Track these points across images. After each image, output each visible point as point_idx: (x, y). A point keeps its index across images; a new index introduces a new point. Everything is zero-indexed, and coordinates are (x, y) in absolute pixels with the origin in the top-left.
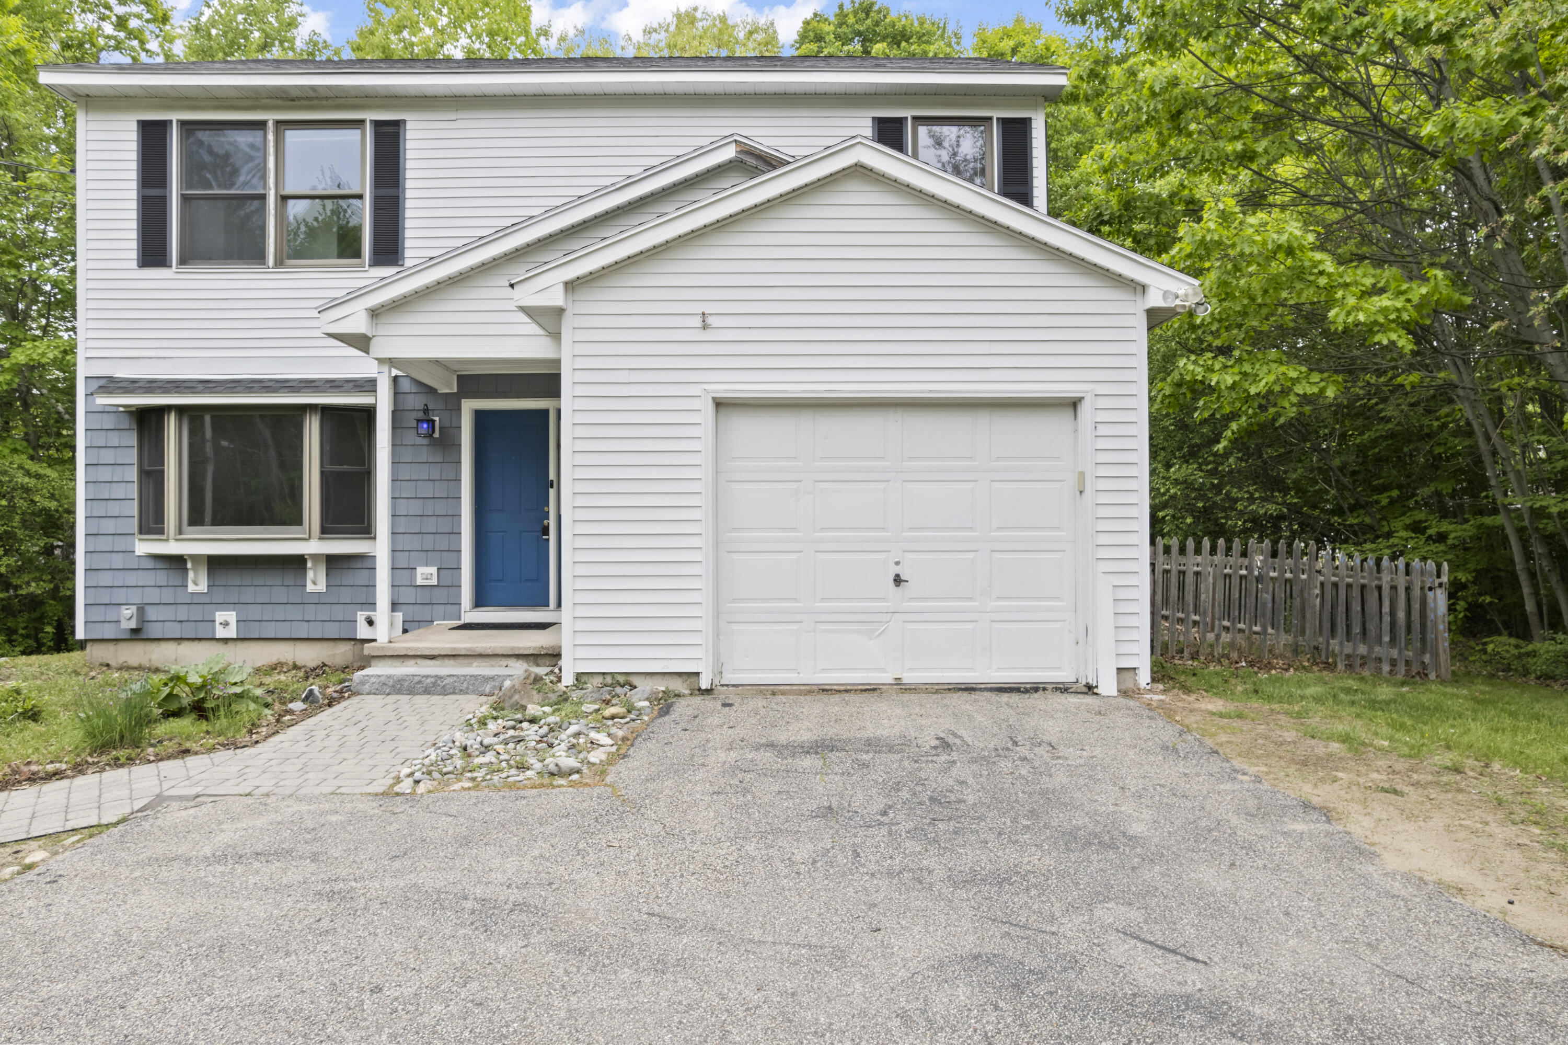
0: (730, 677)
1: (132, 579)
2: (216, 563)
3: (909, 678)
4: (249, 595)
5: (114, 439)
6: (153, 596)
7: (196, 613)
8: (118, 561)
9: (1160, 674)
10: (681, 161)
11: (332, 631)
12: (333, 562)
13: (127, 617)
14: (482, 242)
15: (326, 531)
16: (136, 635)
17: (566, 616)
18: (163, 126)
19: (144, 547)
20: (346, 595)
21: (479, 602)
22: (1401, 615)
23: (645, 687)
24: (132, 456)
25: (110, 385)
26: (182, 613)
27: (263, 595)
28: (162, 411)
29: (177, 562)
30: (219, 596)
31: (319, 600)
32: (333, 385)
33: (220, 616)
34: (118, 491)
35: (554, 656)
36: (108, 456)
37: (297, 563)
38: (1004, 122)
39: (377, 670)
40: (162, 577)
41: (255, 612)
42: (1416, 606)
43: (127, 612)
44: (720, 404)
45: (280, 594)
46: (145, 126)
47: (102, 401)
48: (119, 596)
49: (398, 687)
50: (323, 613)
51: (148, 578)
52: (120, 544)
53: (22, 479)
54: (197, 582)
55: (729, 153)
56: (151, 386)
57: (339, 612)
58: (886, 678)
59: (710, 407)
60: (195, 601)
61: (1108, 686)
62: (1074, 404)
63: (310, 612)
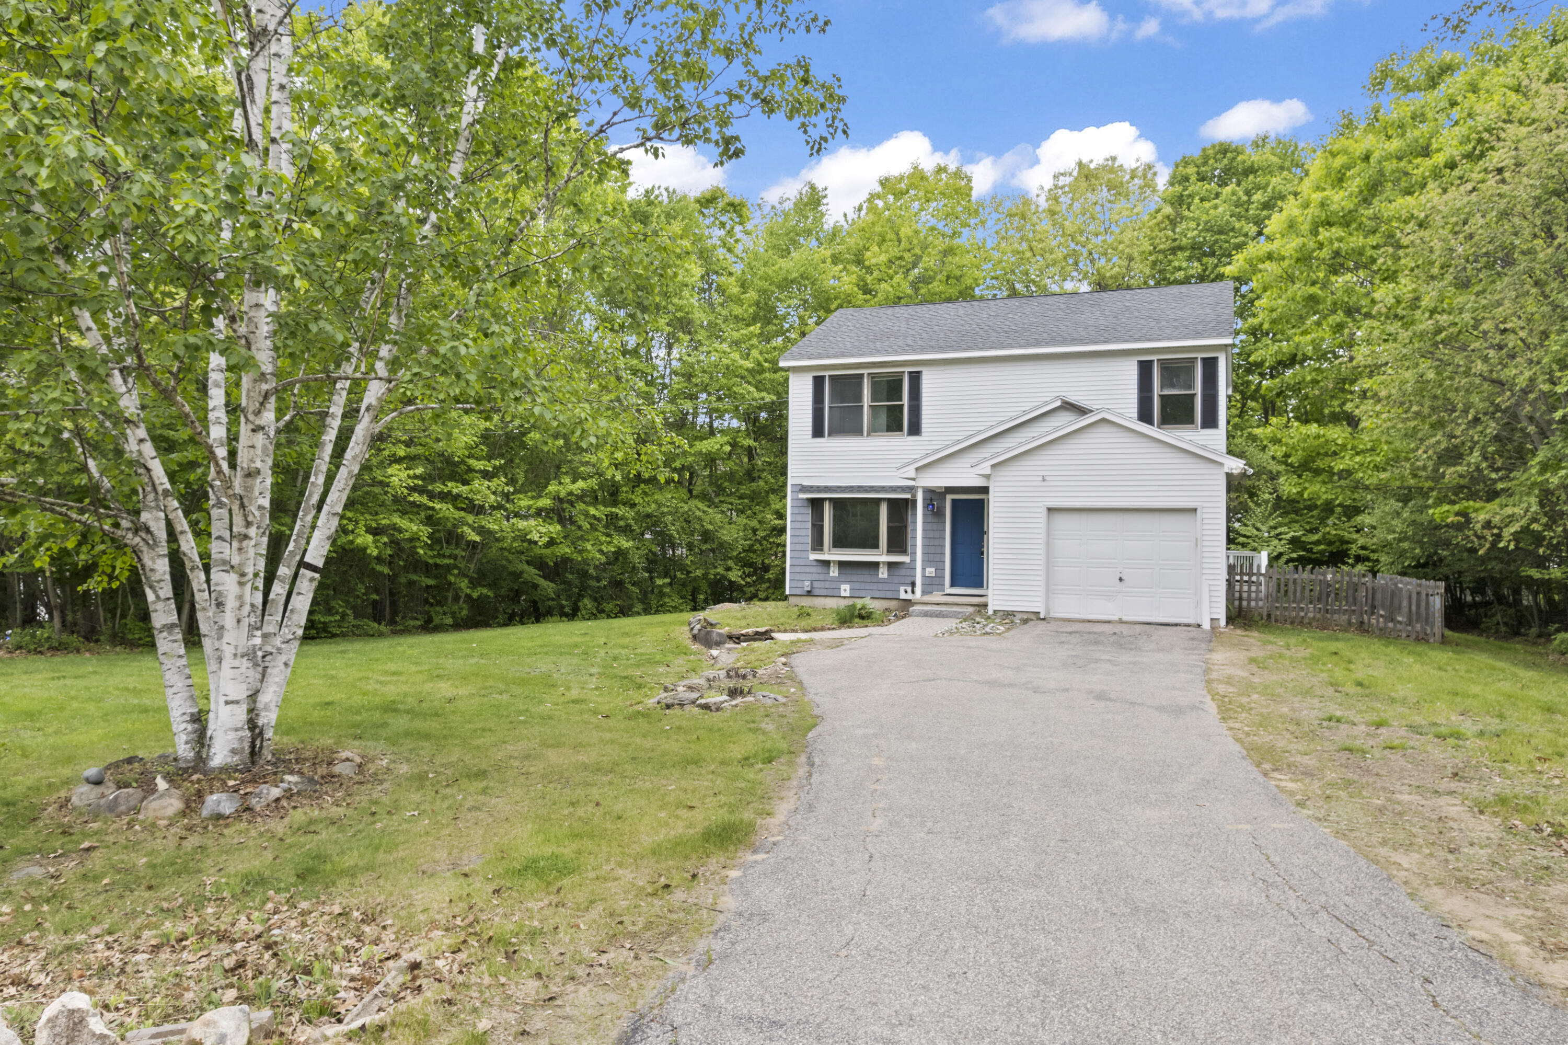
0: (1053, 615)
1: (808, 569)
2: (842, 565)
3: (1125, 618)
4: (855, 578)
5: (802, 510)
6: (816, 577)
7: (833, 585)
8: (802, 562)
9: (1230, 620)
10: (1038, 408)
11: (889, 595)
12: (891, 565)
13: (807, 585)
14: (959, 442)
15: (890, 551)
16: (809, 594)
17: (990, 592)
18: (823, 377)
19: (814, 556)
20: (896, 580)
21: (953, 584)
22: (1414, 608)
23: (1019, 616)
24: (809, 518)
25: (804, 489)
26: (828, 585)
27: (860, 578)
28: (822, 500)
29: (827, 563)
30: (843, 578)
31: (884, 581)
32: (893, 489)
33: (843, 587)
34: (803, 533)
35: (985, 606)
36: (799, 518)
37: (876, 565)
38: (1204, 359)
39: (916, 608)
40: (820, 569)
41: (857, 586)
42: (1423, 604)
43: (807, 583)
44: (1050, 510)
45: (868, 578)
46: (815, 378)
47: (802, 496)
48: (803, 577)
49: (926, 614)
50: (886, 587)
51: (814, 570)
52: (803, 555)
53: (698, 513)
54: (834, 572)
55: (1058, 403)
56: (819, 489)
57: (892, 587)
58: (1116, 618)
59: (1045, 511)
60: (833, 580)
61: (1206, 625)
62: (1195, 510)
63: (880, 586)
